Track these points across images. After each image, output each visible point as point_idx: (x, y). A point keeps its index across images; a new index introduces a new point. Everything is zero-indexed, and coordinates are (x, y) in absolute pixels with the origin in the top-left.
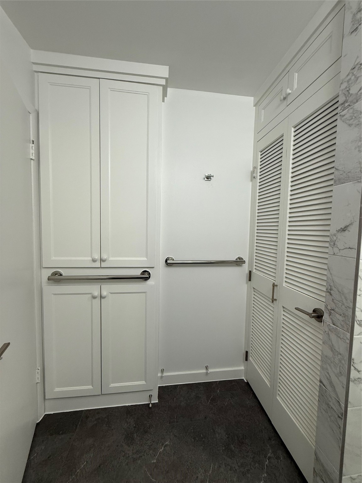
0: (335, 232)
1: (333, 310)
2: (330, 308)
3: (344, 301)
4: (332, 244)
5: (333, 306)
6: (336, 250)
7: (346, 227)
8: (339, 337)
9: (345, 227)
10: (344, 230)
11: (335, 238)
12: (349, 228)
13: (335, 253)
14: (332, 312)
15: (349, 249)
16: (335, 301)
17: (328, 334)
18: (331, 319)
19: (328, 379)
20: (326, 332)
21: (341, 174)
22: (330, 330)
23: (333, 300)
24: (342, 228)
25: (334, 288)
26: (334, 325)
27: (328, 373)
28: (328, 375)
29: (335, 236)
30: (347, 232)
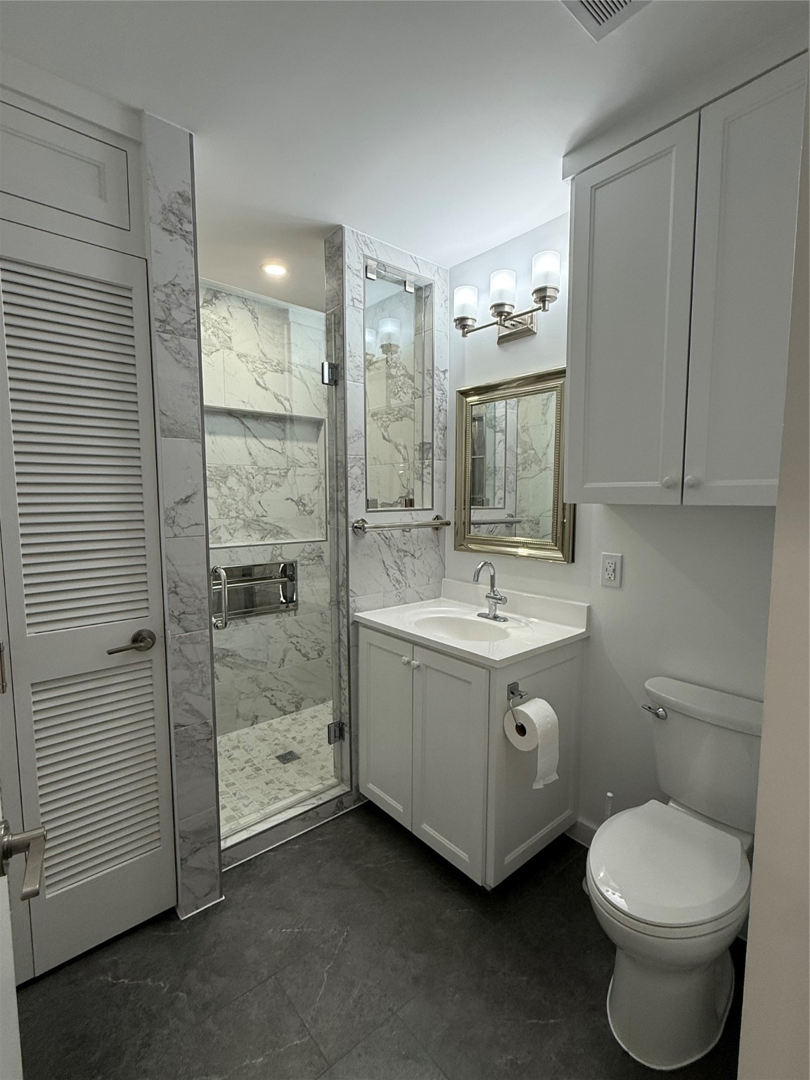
0: (173, 505)
1: (184, 613)
2: (178, 613)
3: (197, 592)
4: (170, 521)
5: (182, 607)
6: (177, 530)
7: (189, 497)
8: (197, 643)
9: (187, 498)
10: (185, 501)
11: (173, 513)
12: (192, 499)
13: (177, 534)
14: (182, 616)
15: (197, 526)
16: (185, 600)
17: (180, 650)
18: (182, 627)
19: (187, 711)
20: (176, 650)
21: (172, 424)
22: (181, 643)
23: (181, 600)
24: (182, 499)
25: (180, 584)
26: (187, 632)
27: (187, 703)
28: (187, 707)
29: (173, 510)
30: (190, 503)
